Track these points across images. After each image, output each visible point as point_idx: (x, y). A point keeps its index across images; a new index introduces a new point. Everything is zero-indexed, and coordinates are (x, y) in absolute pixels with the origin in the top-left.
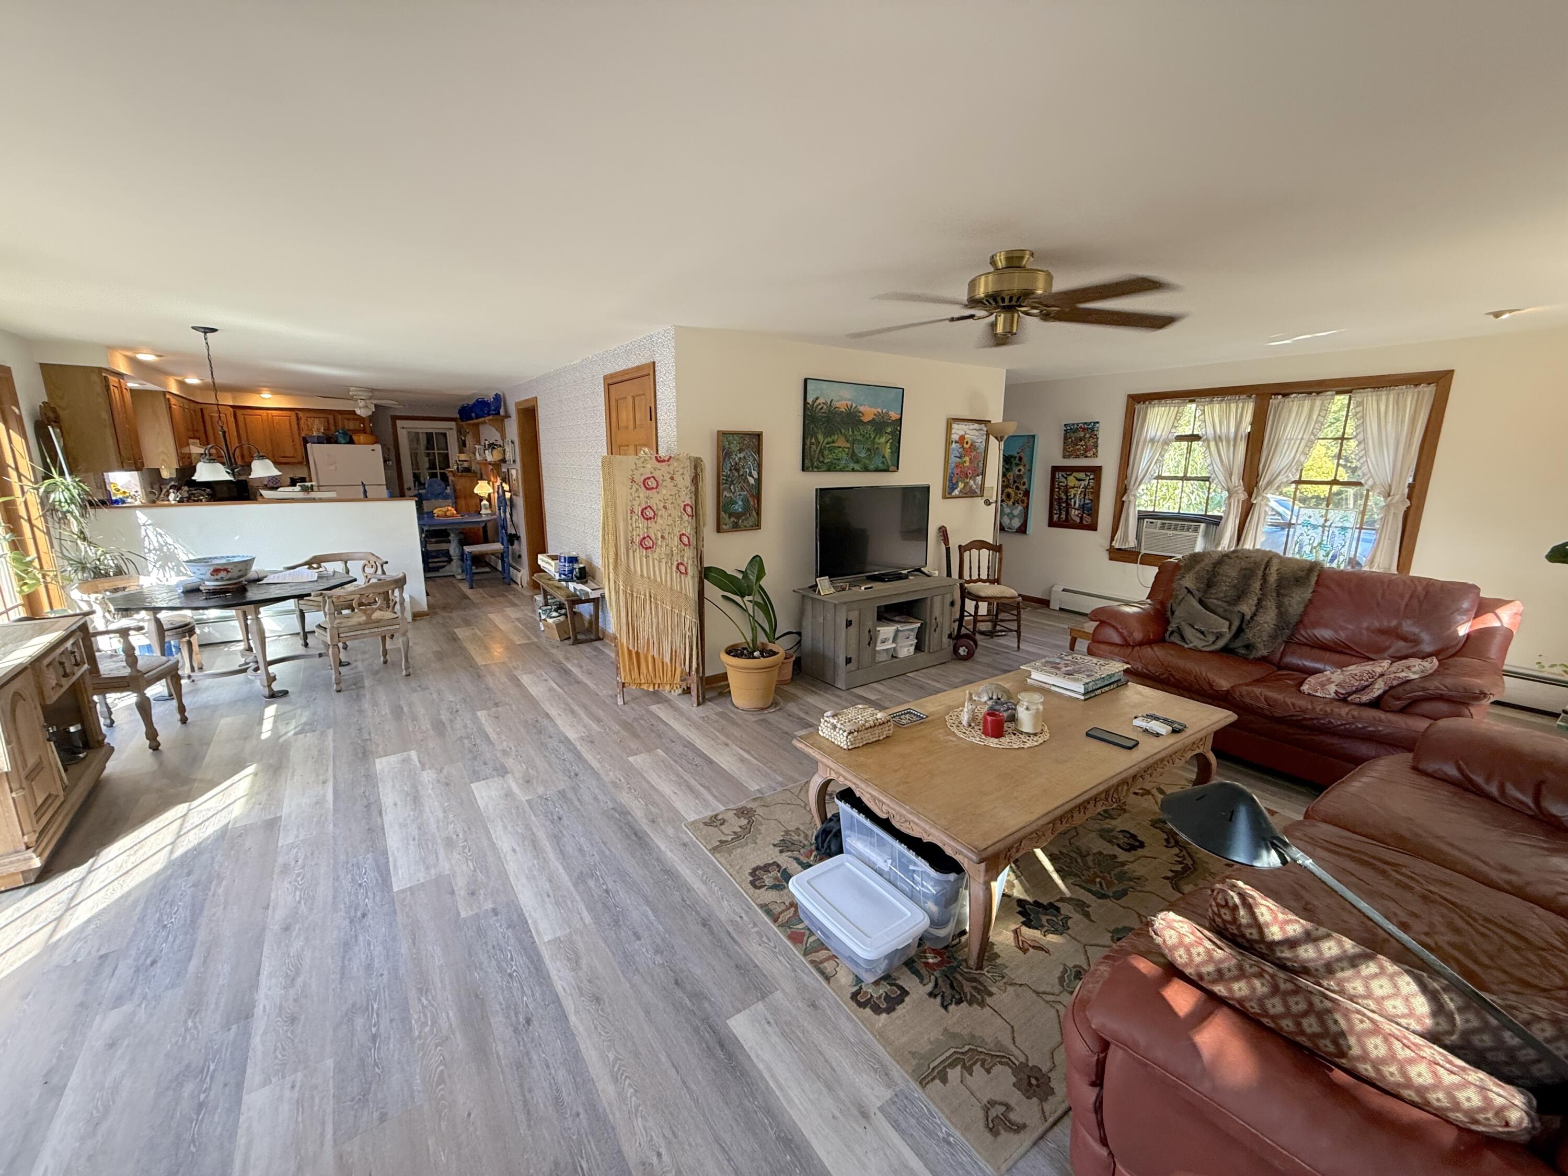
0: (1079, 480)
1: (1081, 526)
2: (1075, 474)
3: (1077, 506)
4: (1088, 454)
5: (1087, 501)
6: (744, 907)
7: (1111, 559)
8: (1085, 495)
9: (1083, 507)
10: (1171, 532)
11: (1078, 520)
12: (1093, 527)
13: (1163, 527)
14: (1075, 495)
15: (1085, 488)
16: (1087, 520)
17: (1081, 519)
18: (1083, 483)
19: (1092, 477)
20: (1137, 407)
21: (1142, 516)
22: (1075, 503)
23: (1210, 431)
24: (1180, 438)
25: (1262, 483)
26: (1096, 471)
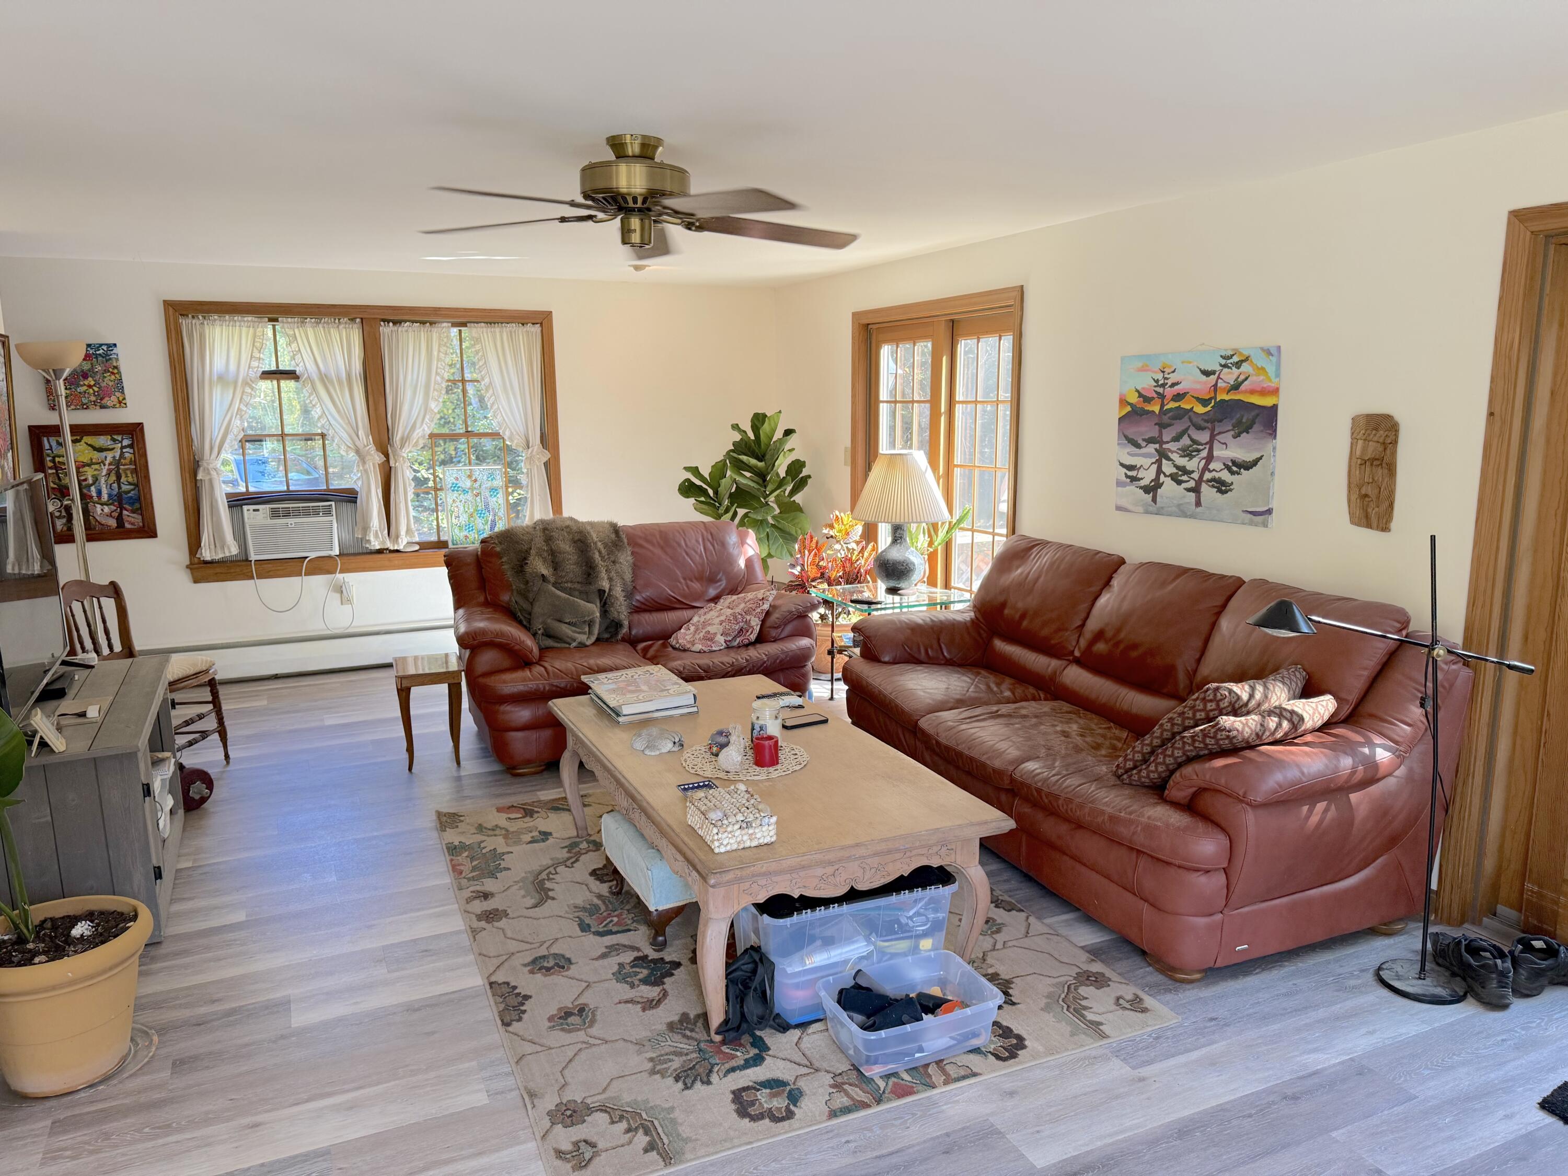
0: (100, 450)
1: (121, 532)
2: (86, 439)
3: (105, 497)
4: (107, 402)
5: (125, 488)
6: (826, 1136)
7: (196, 581)
8: (119, 477)
9: (118, 500)
10: (291, 521)
11: (113, 523)
12: (148, 531)
13: (275, 514)
14: (96, 479)
15: (117, 463)
16: (132, 520)
17: (120, 519)
18: (110, 455)
19: (126, 442)
20: (184, 322)
21: (237, 502)
22: (99, 493)
23: (311, 367)
24: (267, 375)
25: (397, 439)
26: (135, 432)
